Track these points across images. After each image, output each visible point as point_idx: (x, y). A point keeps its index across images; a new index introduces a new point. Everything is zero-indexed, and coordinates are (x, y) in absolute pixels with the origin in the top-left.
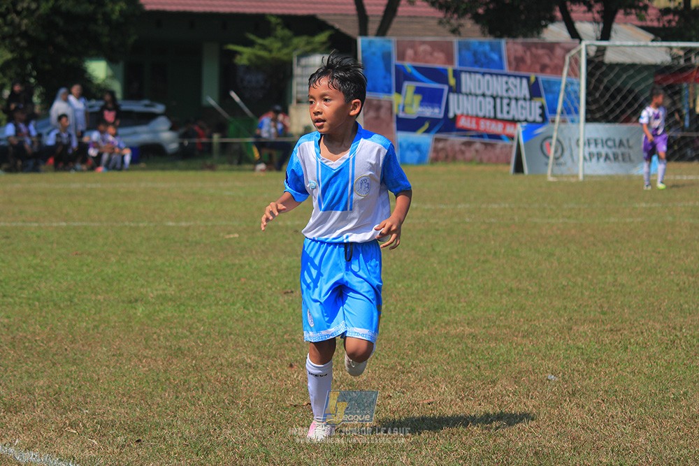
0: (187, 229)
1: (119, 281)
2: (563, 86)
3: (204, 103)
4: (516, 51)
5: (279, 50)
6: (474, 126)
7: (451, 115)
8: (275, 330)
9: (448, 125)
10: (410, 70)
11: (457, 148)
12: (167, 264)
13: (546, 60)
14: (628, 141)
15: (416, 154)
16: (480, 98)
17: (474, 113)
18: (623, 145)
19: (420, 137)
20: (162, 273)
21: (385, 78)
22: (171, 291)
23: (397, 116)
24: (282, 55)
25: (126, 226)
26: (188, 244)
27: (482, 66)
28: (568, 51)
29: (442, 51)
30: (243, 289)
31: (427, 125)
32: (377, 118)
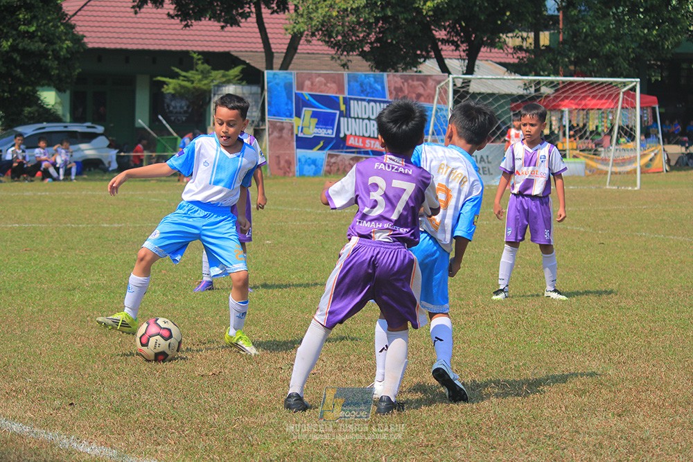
0: (119, 229)
1: (60, 272)
2: (434, 112)
3: (137, 125)
4: (396, 82)
5: (200, 81)
6: (361, 145)
7: (342, 135)
8: (188, 313)
9: (339, 143)
10: (307, 97)
11: (347, 163)
12: (101, 259)
13: (421, 91)
14: (487, 156)
15: (313, 166)
16: (366, 121)
17: (361, 135)
18: (484, 161)
19: (315, 154)
20: (96, 267)
21: (287, 104)
22: (103, 281)
23: (297, 135)
24: (203, 85)
25: (68, 227)
26: (119, 242)
27: (367, 96)
28: (439, 82)
29: (335, 82)
30: (163, 279)
31: (322, 143)
32: (280, 137)
